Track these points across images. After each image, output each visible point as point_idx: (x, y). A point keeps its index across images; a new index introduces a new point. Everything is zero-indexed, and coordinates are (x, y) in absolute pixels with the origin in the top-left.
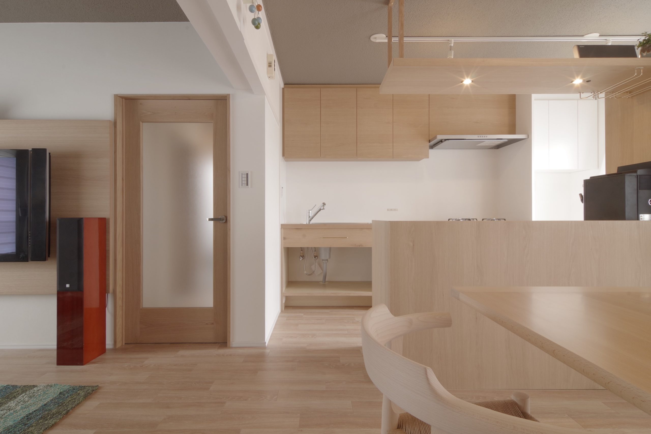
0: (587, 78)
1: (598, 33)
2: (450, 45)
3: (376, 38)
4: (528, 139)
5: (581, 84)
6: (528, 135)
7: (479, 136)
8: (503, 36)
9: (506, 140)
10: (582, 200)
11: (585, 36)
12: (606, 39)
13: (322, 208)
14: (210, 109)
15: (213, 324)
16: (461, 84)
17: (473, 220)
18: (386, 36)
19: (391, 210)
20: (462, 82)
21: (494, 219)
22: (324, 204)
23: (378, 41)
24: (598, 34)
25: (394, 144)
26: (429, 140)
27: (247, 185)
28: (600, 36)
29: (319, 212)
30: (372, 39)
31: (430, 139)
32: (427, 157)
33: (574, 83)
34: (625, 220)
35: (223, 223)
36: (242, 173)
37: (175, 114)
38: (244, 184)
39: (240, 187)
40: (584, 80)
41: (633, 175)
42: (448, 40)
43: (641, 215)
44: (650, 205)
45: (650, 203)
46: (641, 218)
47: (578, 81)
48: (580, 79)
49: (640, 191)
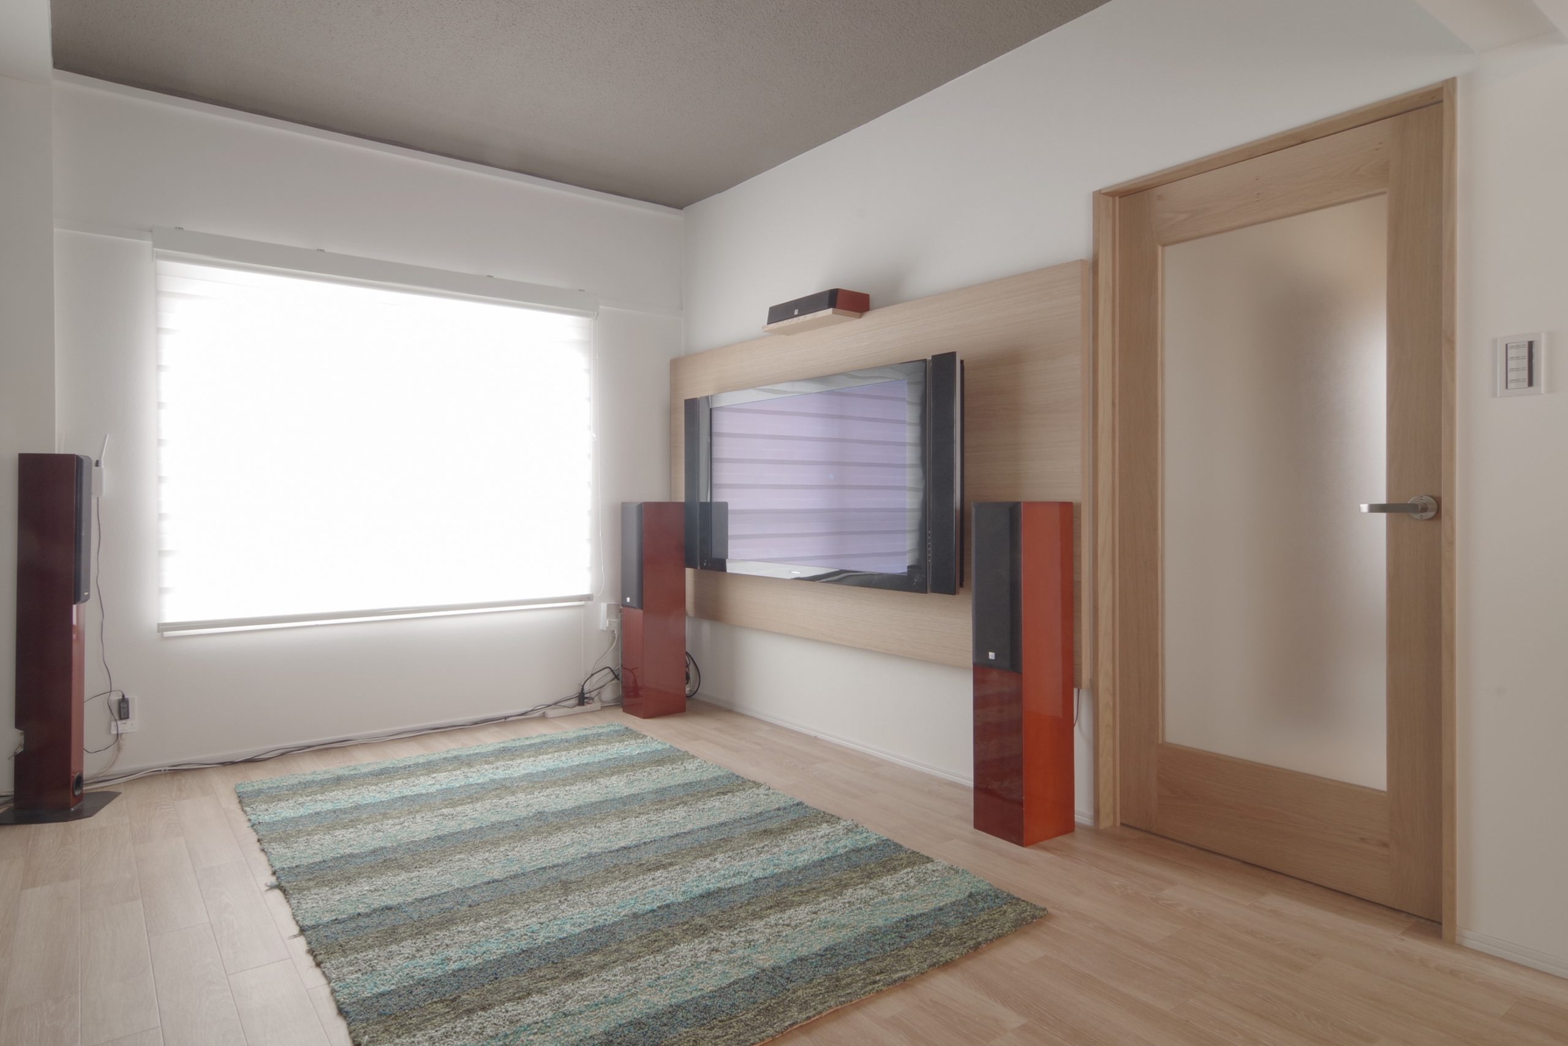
14: (1377, 149)
15: (1385, 845)
27: (1530, 384)
35: (1425, 520)
36: (1507, 345)
37: (1257, 199)
38: (1518, 381)
39: (1498, 396)
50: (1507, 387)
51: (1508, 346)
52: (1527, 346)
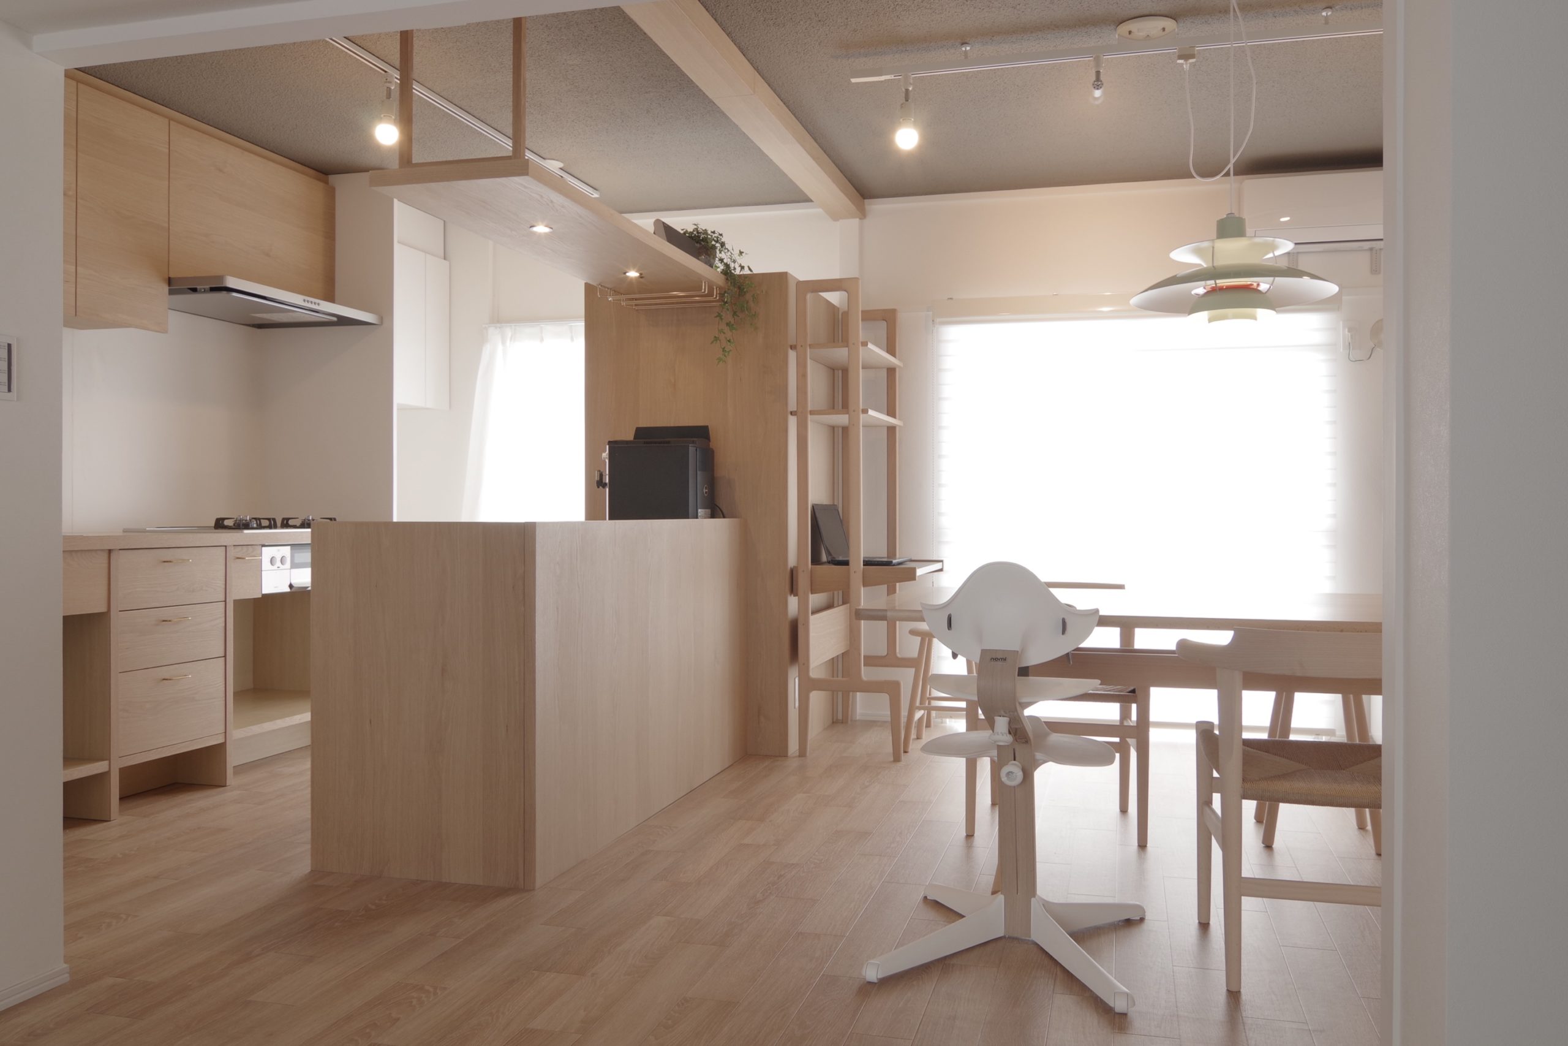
4: (380, 329)
6: (383, 319)
7: (307, 299)
9: (334, 318)
16: (529, 229)
20: (532, 227)
26: (169, 278)
27: (9, 390)
28: (560, 168)
31: (170, 275)
32: (159, 329)
33: (628, 274)
40: (641, 274)
41: (694, 447)
42: (386, 72)
43: (699, 510)
44: (706, 495)
45: (706, 492)
46: (699, 514)
47: (633, 274)
48: (636, 272)
49: (698, 472)
52: (7, 348)
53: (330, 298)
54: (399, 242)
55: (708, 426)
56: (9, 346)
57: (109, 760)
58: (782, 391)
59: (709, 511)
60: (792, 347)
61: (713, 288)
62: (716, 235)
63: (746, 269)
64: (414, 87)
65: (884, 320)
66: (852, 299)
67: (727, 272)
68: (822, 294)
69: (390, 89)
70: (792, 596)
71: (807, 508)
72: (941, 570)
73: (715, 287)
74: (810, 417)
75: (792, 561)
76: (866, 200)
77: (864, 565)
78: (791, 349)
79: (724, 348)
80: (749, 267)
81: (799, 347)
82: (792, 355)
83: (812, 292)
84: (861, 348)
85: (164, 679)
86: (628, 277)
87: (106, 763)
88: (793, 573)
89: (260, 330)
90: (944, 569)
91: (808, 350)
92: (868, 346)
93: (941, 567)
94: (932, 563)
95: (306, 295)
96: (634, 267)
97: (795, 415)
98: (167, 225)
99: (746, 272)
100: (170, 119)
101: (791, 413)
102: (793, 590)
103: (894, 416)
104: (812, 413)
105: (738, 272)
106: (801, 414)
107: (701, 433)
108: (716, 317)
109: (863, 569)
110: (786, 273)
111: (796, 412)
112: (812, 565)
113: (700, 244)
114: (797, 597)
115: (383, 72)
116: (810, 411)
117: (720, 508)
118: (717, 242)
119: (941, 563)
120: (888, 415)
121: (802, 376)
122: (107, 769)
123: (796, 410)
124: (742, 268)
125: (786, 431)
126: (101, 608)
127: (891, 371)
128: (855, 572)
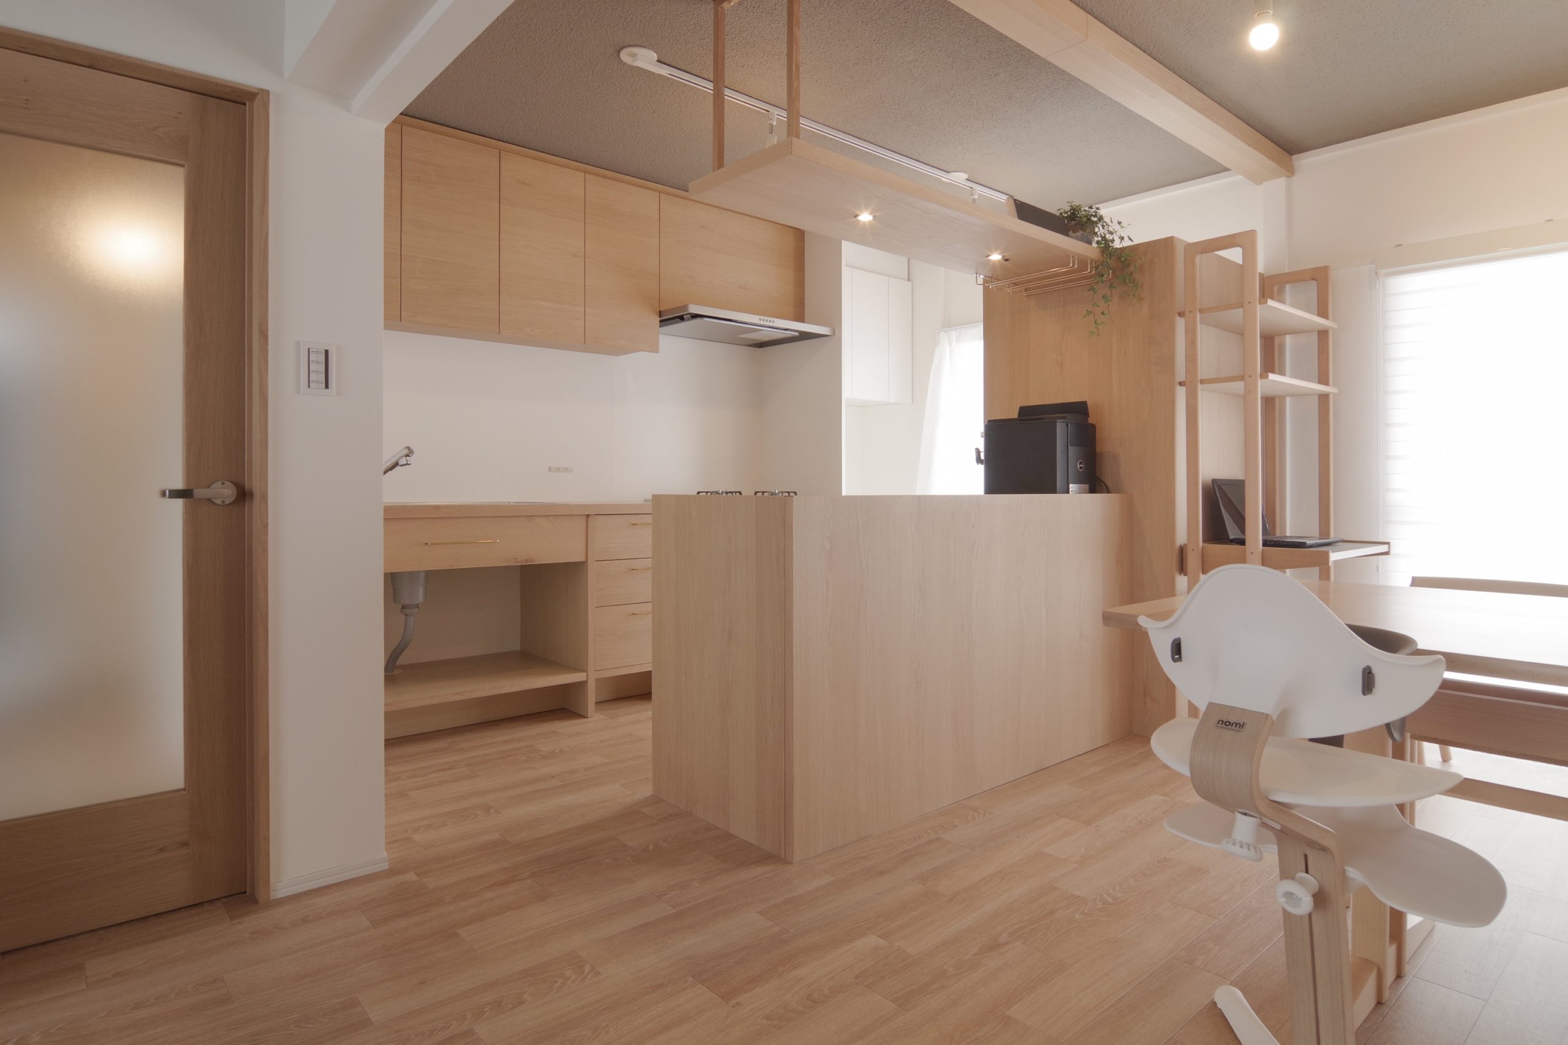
0: (1007, 255)
1: (965, 172)
2: (770, 122)
3: (633, 55)
4: (833, 338)
5: (999, 261)
6: (834, 330)
7: (762, 317)
8: (851, 134)
9: (797, 334)
10: (979, 460)
11: (951, 174)
12: (971, 188)
13: (405, 462)
14: (176, 118)
15: (185, 844)
16: (855, 219)
17: (734, 494)
18: (658, 56)
19: (558, 470)
20: (856, 216)
21: (777, 492)
22: (409, 453)
23: (639, 63)
24: (966, 176)
25: (586, 309)
26: (660, 312)
27: (327, 387)
28: (967, 179)
29: (390, 472)
30: (624, 56)
31: (661, 310)
32: (655, 349)
33: (990, 258)
34: (1056, 493)
35: (228, 505)
36: (309, 349)
37: (25, 106)
38: (317, 382)
39: (302, 392)
40: (1003, 257)
41: (1065, 422)
42: (768, 111)
43: (1071, 485)
44: (1081, 470)
45: (1081, 468)
46: (1071, 490)
47: (996, 257)
48: (999, 254)
49: (1070, 447)
50: (309, 387)
51: (311, 350)
52: (324, 353)
53: (800, 318)
54: (846, 266)
55: (1086, 402)
56: (327, 352)
57: (587, 672)
58: (1169, 361)
59: (1087, 486)
60: (1181, 315)
61: (1088, 263)
62: (1093, 210)
63: (1126, 239)
64: (801, 122)
65: (1313, 279)
66: (1250, 254)
67: (1106, 246)
68: (1218, 253)
69: (772, 125)
70: (1182, 575)
71: (1197, 484)
72: (1387, 553)
73: (1089, 261)
74: (1200, 386)
75: (1181, 536)
76: (1294, 157)
77: (1264, 545)
78: (1180, 316)
79: (1096, 321)
80: (1128, 237)
81: (1187, 313)
82: (1180, 324)
83: (1202, 253)
84: (1258, 307)
85: (633, 614)
86: (990, 260)
87: (585, 674)
88: (1182, 551)
89: (760, 349)
90: (1392, 552)
91: (1198, 315)
92: (1268, 304)
93: (1387, 550)
94: (1371, 545)
95: (760, 315)
96: (996, 248)
97: (1184, 385)
98: (658, 272)
99: (1127, 243)
100: (660, 192)
101: (1181, 384)
102: (1182, 569)
103: (1326, 383)
104: (1202, 382)
105: (1117, 244)
106: (1191, 384)
107: (1079, 410)
108: (1089, 290)
109: (1263, 550)
110: (1172, 238)
111: (1184, 382)
112: (1203, 542)
113: (1075, 220)
114: (1186, 577)
115: (766, 112)
116: (1201, 380)
117: (1104, 483)
118: (1095, 216)
119: (1387, 546)
120: (1319, 383)
121: (1192, 343)
122: (585, 679)
123: (1184, 380)
124: (1122, 238)
125: (1172, 402)
126: (582, 559)
127: (1323, 334)
128: (1252, 553)
